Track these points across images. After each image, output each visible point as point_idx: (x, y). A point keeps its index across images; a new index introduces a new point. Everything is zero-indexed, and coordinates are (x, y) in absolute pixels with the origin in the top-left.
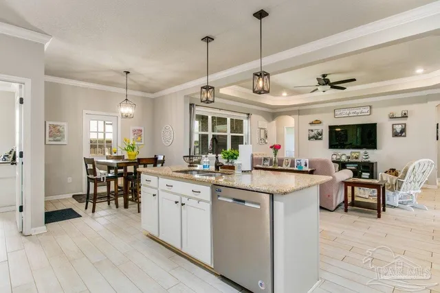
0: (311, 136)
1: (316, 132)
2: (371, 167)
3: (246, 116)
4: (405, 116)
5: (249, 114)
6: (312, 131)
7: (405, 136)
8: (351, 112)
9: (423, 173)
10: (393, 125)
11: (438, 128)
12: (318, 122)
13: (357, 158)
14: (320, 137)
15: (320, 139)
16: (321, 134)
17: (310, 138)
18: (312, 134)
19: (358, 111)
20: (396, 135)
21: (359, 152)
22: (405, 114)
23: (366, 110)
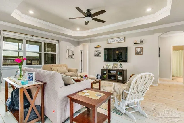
0: (96, 54)
1: (98, 52)
2: (123, 73)
3: (57, 42)
4: (142, 43)
5: (58, 41)
6: (96, 51)
7: (142, 54)
8: (115, 40)
9: (145, 84)
10: (136, 48)
11: (159, 50)
12: (99, 47)
13: (116, 67)
14: (100, 55)
15: (100, 56)
16: (100, 53)
17: (95, 56)
18: (96, 53)
19: (118, 40)
20: (137, 53)
21: (118, 64)
22: (142, 41)
23: (123, 39)
